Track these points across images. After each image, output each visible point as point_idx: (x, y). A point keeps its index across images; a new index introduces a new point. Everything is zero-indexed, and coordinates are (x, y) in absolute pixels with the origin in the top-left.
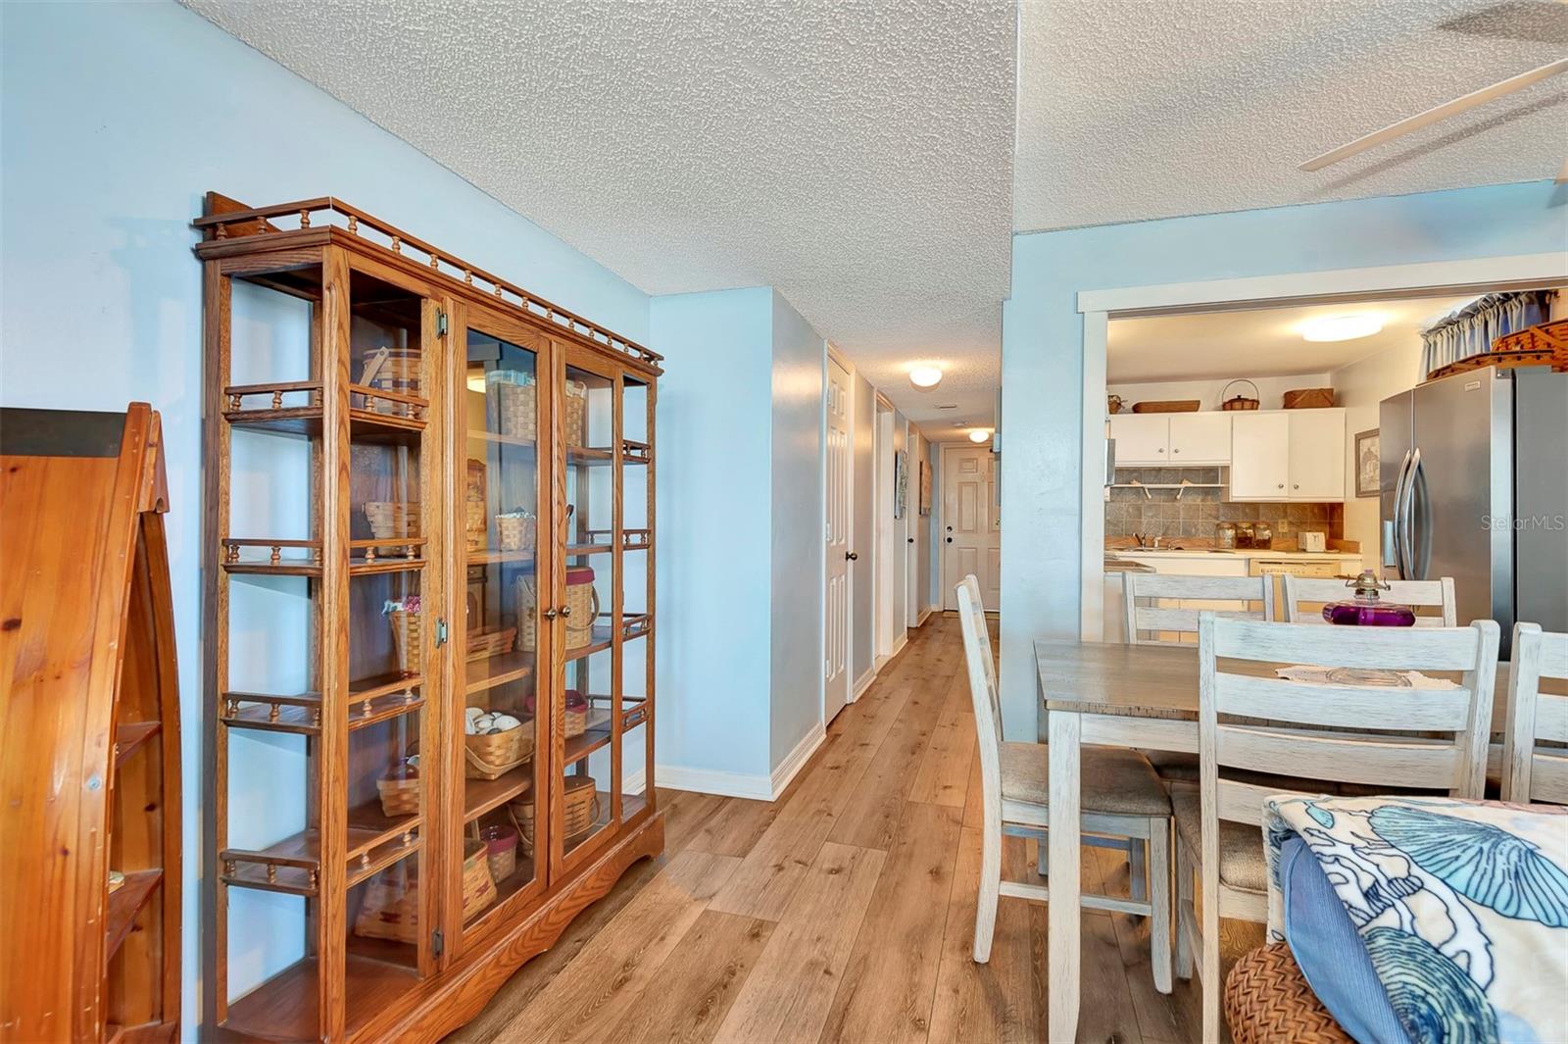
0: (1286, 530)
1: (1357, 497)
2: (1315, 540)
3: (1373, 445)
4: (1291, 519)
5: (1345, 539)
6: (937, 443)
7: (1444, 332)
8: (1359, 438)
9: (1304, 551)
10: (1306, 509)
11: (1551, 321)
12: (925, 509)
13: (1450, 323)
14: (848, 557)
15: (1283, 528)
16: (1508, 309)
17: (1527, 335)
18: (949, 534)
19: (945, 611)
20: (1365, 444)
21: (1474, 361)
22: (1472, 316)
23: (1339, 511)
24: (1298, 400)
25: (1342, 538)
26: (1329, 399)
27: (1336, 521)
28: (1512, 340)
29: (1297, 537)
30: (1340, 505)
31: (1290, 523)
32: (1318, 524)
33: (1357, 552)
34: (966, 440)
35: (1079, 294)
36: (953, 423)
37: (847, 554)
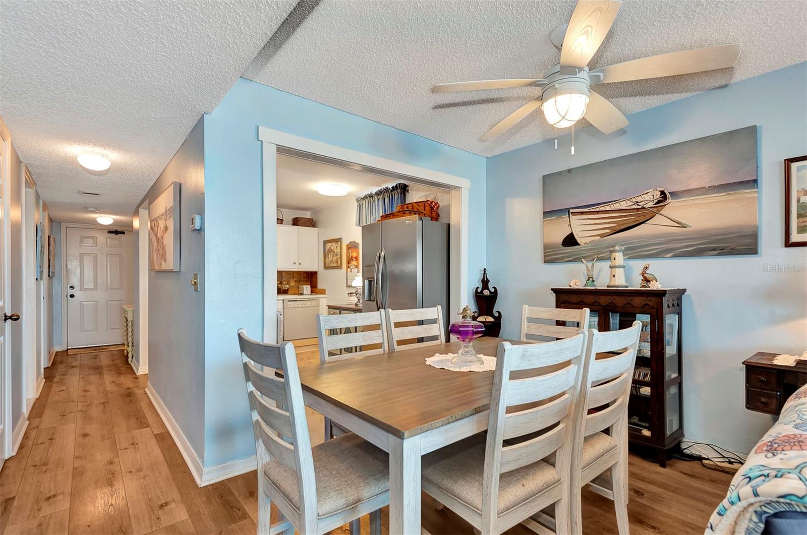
0: (293, 285)
1: (324, 269)
2: (307, 289)
3: (332, 246)
4: (295, 279)
5: (318, 288)
6: (60, 223)
7: (366, 200)
8: (325, 242)
9: (302, 294)
10: (301, 274)
11: (406, 203)
12: (52, 273)
13: (371, 196)
14: (6, 318)
15: (293, 283)
16: (393, 194)
17: (411, 205)
18: (70, 292)
19: (68, 349)
20: (328, 245)
21: (402, 212)
22: (379, 195)
23: (315, 275)
24: (300, 222)
25: (317, 288)
26: (311, 223)
27: (314, 280)
28: (405, 206)
29: (298, 288)
30: (316, 273)
31: (296, 281)
32: (306, 281)
33: (325, 294)
34: (94, 222)
35: (259, 127)
36: (86, 207)
37: (6, 316)
